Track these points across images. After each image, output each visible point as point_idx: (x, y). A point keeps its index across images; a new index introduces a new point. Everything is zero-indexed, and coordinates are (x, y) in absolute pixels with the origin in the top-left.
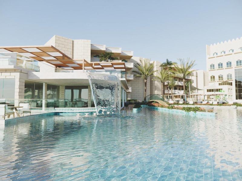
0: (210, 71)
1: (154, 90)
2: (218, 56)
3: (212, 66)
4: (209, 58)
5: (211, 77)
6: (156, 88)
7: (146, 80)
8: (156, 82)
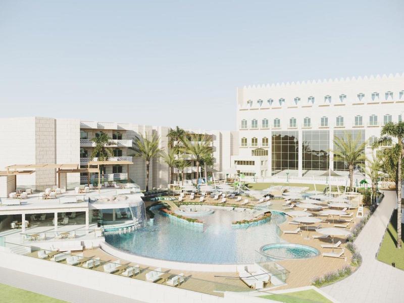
0: (240, 130)
1: (158, 170)
2: (252, 108)
3: (244, 123)
4: (241, 110)
5: (243, 140)
6: (161, 168)
7: (149, 161)
8: (161, 159)
